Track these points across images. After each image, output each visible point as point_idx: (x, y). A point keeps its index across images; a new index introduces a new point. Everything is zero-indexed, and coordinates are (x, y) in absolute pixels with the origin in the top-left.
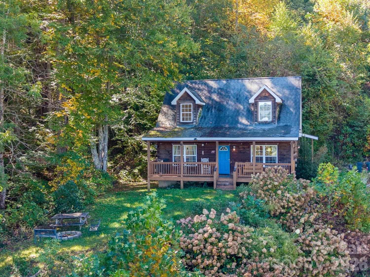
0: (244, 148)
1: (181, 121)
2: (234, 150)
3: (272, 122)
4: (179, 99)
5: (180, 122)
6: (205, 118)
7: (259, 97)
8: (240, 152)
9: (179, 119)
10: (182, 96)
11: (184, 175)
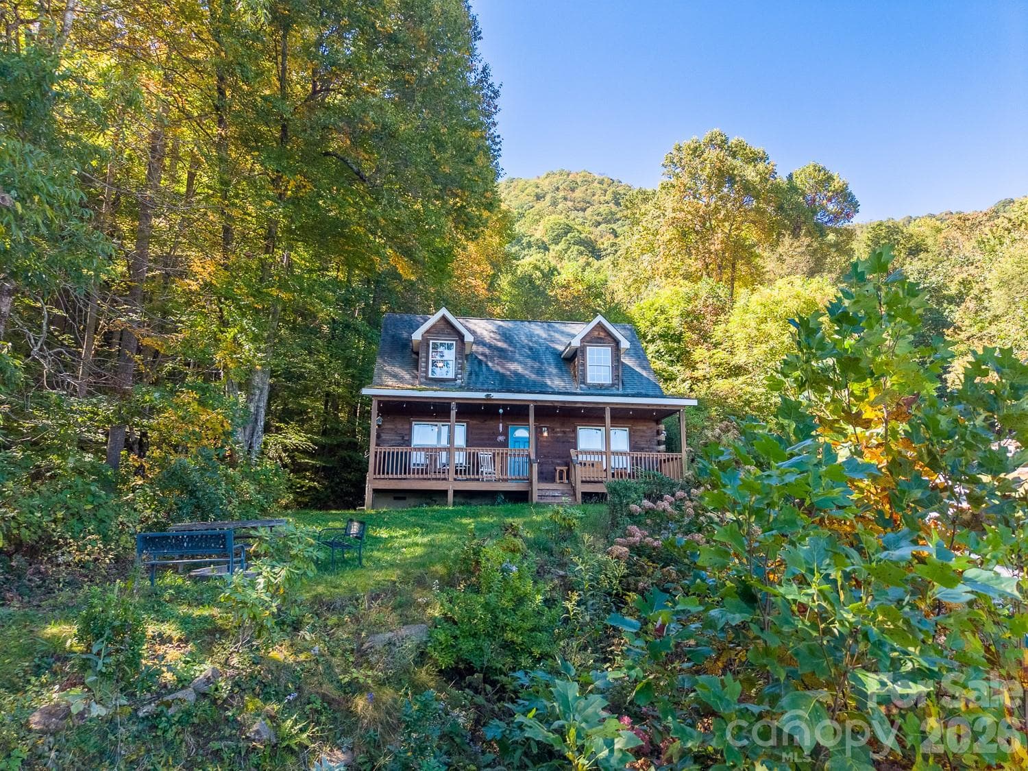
0: (564, 432)
1: (430, 376)
2: (545, 434)
3: (613, 385)
4: (427, 332)
5: (427, 378)
6: (477, 375)
7: (588, 339)
8: (557, 440)
9: (426, 372)
10: (433, 326)
11: (455, 477)
